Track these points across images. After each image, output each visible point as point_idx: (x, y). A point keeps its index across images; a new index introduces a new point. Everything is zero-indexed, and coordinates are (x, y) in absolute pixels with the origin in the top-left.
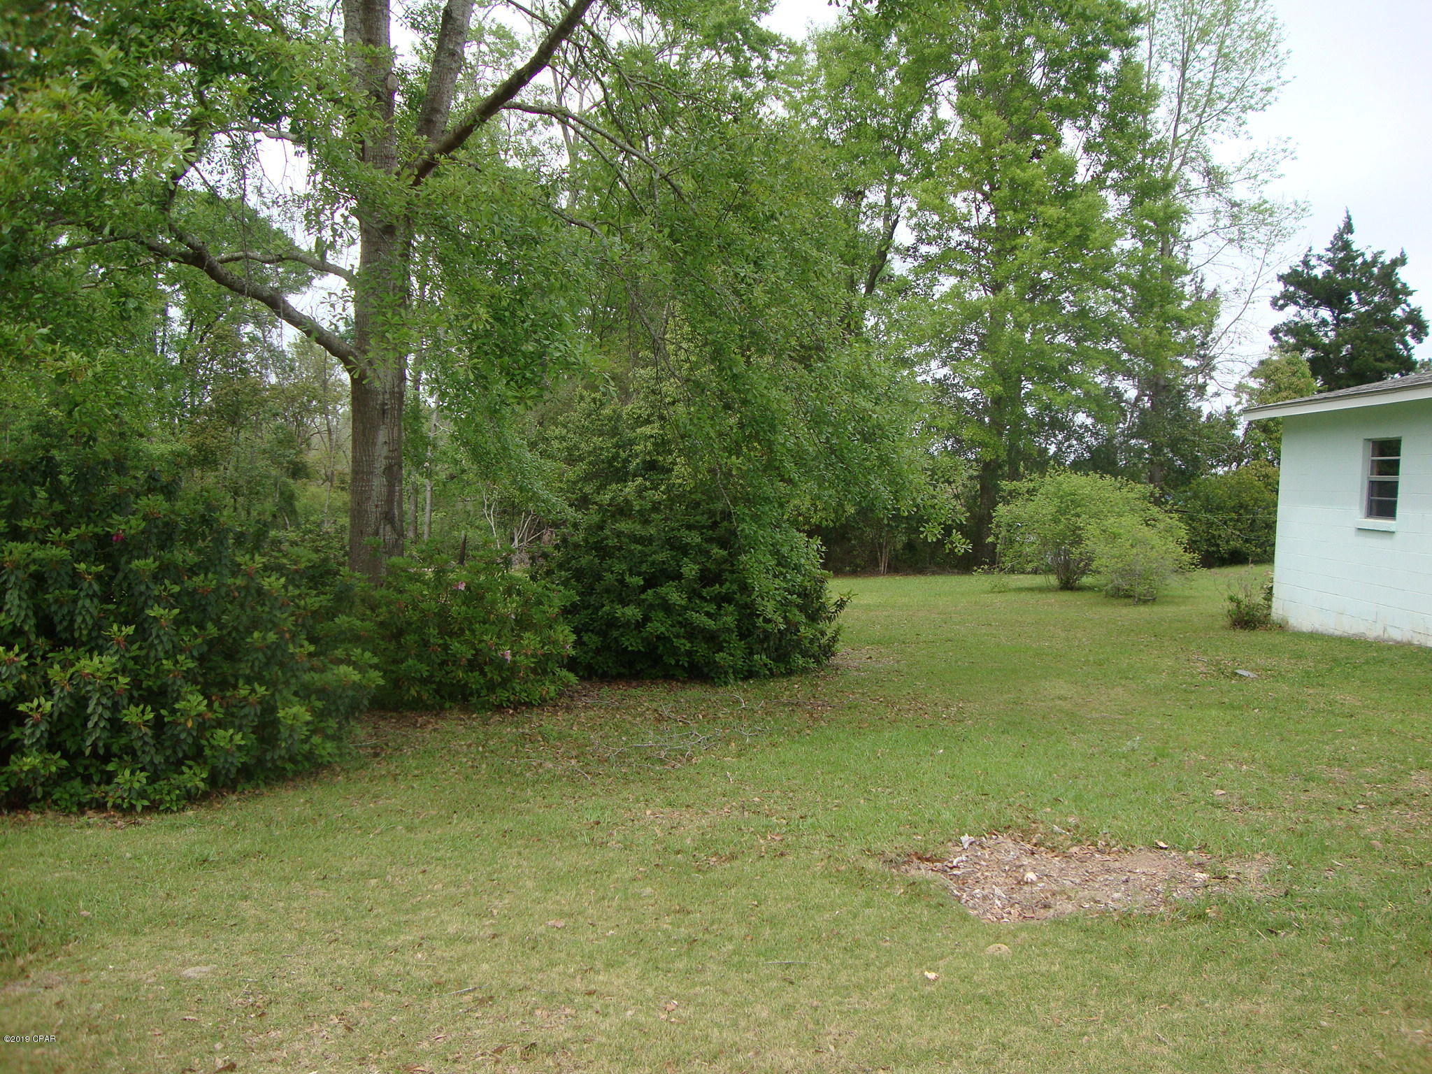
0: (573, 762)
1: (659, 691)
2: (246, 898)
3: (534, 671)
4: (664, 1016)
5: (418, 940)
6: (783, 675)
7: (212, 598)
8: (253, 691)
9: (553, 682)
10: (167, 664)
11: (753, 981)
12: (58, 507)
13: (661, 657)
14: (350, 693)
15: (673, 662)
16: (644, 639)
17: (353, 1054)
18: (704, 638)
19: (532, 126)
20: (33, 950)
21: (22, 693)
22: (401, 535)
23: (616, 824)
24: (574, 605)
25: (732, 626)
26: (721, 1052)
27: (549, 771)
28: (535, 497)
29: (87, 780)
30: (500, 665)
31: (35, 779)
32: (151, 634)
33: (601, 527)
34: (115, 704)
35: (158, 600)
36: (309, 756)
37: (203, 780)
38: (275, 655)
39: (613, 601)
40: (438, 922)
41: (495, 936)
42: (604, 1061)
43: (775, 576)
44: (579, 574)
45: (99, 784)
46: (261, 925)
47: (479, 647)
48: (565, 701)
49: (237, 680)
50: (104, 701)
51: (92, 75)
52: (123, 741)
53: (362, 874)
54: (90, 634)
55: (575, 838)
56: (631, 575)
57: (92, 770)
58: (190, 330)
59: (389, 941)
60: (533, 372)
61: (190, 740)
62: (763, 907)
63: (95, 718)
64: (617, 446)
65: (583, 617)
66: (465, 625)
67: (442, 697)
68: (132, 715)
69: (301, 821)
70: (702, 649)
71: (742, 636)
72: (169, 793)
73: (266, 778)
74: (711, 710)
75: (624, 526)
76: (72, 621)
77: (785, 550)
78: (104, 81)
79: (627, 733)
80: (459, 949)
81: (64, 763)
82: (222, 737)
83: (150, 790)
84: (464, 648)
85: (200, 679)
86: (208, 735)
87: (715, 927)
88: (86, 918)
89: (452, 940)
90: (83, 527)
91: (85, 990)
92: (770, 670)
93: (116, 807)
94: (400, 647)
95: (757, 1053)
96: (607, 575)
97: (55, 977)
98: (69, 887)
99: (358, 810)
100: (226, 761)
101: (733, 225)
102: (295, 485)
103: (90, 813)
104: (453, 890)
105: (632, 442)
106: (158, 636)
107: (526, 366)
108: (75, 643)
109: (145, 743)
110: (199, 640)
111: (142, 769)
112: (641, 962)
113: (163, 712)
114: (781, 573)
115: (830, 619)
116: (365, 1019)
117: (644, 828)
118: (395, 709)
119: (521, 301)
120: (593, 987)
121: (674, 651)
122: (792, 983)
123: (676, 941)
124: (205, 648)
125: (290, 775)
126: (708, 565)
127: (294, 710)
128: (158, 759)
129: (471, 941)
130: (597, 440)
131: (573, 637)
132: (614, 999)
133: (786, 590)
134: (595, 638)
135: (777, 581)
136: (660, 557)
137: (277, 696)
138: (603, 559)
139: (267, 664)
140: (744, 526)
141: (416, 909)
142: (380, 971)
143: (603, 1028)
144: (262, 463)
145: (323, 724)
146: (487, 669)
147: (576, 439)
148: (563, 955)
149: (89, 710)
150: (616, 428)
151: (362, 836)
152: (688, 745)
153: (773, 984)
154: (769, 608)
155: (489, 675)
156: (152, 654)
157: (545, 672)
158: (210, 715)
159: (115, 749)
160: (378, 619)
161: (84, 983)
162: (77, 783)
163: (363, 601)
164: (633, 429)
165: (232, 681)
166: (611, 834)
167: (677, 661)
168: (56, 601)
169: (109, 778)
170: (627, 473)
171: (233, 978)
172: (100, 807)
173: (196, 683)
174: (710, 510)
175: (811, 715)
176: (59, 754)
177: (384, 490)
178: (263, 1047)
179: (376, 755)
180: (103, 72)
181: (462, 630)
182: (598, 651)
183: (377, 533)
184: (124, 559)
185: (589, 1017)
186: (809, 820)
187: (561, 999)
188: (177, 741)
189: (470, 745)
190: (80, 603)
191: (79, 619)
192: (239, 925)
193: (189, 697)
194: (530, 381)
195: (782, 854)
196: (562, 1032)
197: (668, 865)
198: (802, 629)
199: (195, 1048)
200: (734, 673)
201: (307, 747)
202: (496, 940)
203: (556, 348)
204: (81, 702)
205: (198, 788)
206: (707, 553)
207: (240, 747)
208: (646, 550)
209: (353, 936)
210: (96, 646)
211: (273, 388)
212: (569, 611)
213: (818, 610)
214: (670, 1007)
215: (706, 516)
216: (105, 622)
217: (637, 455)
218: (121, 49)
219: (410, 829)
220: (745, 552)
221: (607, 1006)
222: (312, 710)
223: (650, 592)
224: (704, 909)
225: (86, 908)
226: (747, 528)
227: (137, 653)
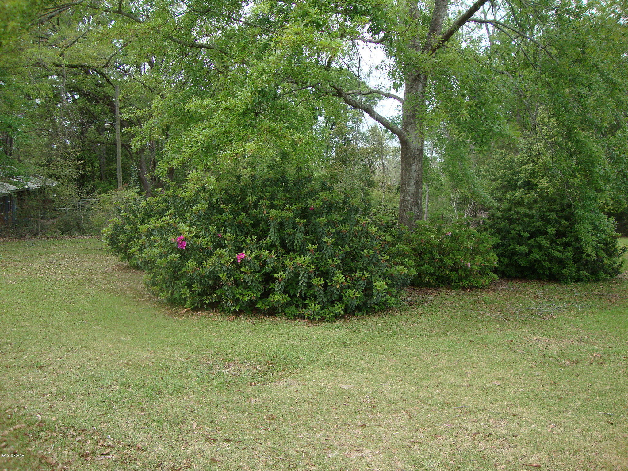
0: (498, 313)
1: (535, 285)
2: (363, 359)
3: (480, 273)
4: (550, 430)
5: (437, 384)
6: (594, 281)
7: (347, 234)
8: (363, 274)
9: (488, 278)
10: (330, 261)
11: (592, 420)
12: (288, 196)
13: (536, 270)
14: (403, 277)
15: (542, 272)
16: (528, 261)
17: (412, 427)
18: (557, 262)
19: (473, 30)
20: (284, 370)
21: (274, 270)
22: (421, 211)
23: (520, 342)
24: (498, 244)
25: (571, 257)
26: (579, 450)
27: (488, 317)
28: (479, 196)
29: (297, 306)
30: (465, 269)
31: (278, 304)
32: (323, 249)
33: (510, 210)
34: (309, 276)
35: (326, 234)
36: (385, 303)
37: (342, 310)
38: (372, 260)
39: (515, 243)
40: (445, 377)
41: (469, 386)
42: (523, 445)
43: (592, 235)
44: (499, 231)
45: (302, 308)
46: (370, 371)
47: (456, 261)
48: (493, 287)
49: (356, 270)
50: (305, 275)
51: (309, 20)
52: (312, 291)
53: (410, 354)
54: (300, 247)
55: (502, 347)
56: (524, 232)
57: (299, 303)
58: (326, 125)
59: (424, 383)
60: (486, 139)
61: (338, 293)
62: (594, 387)
63: (302, 282)
64: (512, 174)
65: (501, 250)
66: (450, 251)
67: (439, 282)
68: (316, 281)
69: (382, 330)
70: (556, 267)
71: (575, 262)
72: (328, 314)
73: (367, 311)
74: (561, 295)
75: (521, 209)
76: (293, 242)
77: (597, 223)
78: (313, 22)
79: (522, 303)
80: (454, 390)
81: (289, 299)
82: (350, 293)
83: (321, 312)
84: (449, 261)
85: (342, 268)
86: (344, 291)
87: (571, 393)
88: (302, 360)
89: (451, 385)
90: (297, 204)
91: (306, 388)
92: (588, 278)
93: (308, 318)
94: (422, 259)
95: (597, 454)
96: (513, 231)
97: (293, 382)
98: (294, 347)
99: (406, 328)
100: (352, 303)
101: (577, 69)
102: (369, 190)
103: (298, 320)
104: (449, 364)
105: (519, 173)
106: (326, 249)
107: (483, 136)
108: (294, 251)
109: (321, 293)
110: (342, 252)
111: (319, 304)
112: (537, 404)
113: (328, 281)
114: (595, 233)
115: (619, 256)
116: (416, 414)
117: (534, 345)
118: (418, 286)
119: (480, 107)
120: (515, 413)
121: (543, 267)
122: (612, 424)
123: (552, 397)
124: (344, 255)
125: (376, 311)
126: (560, 228)
127: (380, 283)
128: (325, 300)
129: (459, 386)
130: (503, 171)
131: (497, 259)
132: (525, 420)
133: (597, 241)
134: (506, 259)
135: (593, 237)
136: (537, 224)
137: (373, 277)
138: (510, 224)
139: (369, 264)
140: (578, 211)
141: (434, 371)
142: (421, 395)
143: (521, 431)
144: (356, 181)
145: (391, 290)
146: (459, 270)
147: (493, 171)
148: (501, 397)
149: (300, 278)
150: (512, 166)
151: (409, 338)
152: (551, 309)
153: (602, 423)
154: (589, 249)
155: (460, 273)
156: (324, 257)
157: (484, 273)
158: (346, 283)
159: (308, 294)
160: (413, 247)
161: (305, 385)
162: (294, 307)
163: (406, 239)
164: (520, 167)
165: (354, 269)
166: (519, 346)
167: (544, 272)
168: (288, 234)
169: (305, 306)
170: (517, 186)
171: (361, 391)
172: (302, 317)
173: (340, 269)
174: (561, 203)
175: (610, 301)
176: (287, 295)
177: (415, 192)
178: (376, 420)
179: (412, 305)
180: (312, 18)
181: (449, 253)
182: (507, 266)
183: (411, 210)
184: (313, 218)
185: (514, 425)
186: (614, 349)
187: (501, 416)
188: (332, 293)
189: (452, 303)
190: (297, 235)
191: (296, 241)
192: (361, 370)
193: (338, 275)
194: (485, 143)
195: (602, 363)
196: (503, 431)
197: (546, 362)
198: (605, 260)
199: (349, 416)
200: (570, 279)
201: (384, 299)
202: (470, 387)
203: (496, 128)
204: (297, 275)
205: (340, 314)
206: (560, 224)
207: (357, 297)
208: (531, 221)
209: (408, 379)
210: (302, 253)
211: (361, 149)
212: (495, 247)
213: (613, 252)
214: (552, 426)
215: (559, 206)
216: (306, 243)
217: (521, 178)
218: (318, 8)
219: (429, 337)
220: (578, 223)
221: (522, 422)
222: (387, 283)
223: (532, 240)
224: (565, 384)
225: (301, 356)
226: (579, 212)
227: (318, 256)
